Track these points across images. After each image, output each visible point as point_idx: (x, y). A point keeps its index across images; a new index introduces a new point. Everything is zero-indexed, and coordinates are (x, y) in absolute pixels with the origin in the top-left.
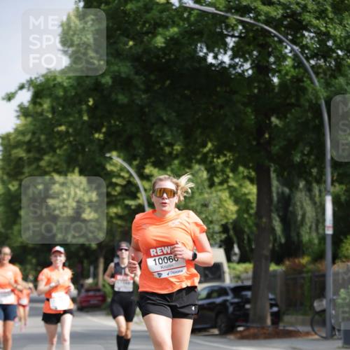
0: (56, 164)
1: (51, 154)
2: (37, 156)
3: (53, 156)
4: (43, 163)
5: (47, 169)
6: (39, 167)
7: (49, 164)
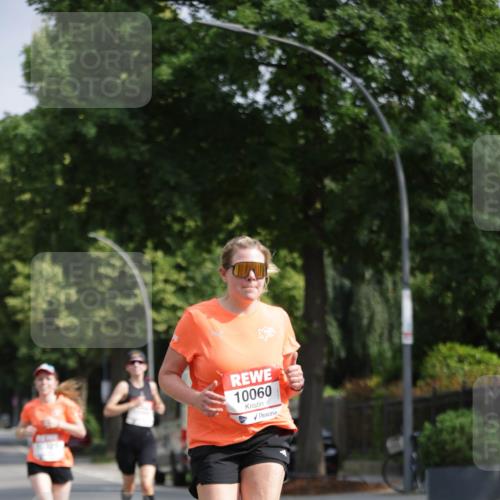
0: (18, 248)
1: (11, 234)
3: (14, 237)
5: (7, 256)
7: (9, 247)
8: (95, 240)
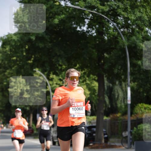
0: (12, 73)
1: (10, 69)
2: (4, 70)
3: (11, 70)
4: (6, 73)
5: (8, 76)
6: (4, 75)
7: (9, 73)
8: (35, 71)
